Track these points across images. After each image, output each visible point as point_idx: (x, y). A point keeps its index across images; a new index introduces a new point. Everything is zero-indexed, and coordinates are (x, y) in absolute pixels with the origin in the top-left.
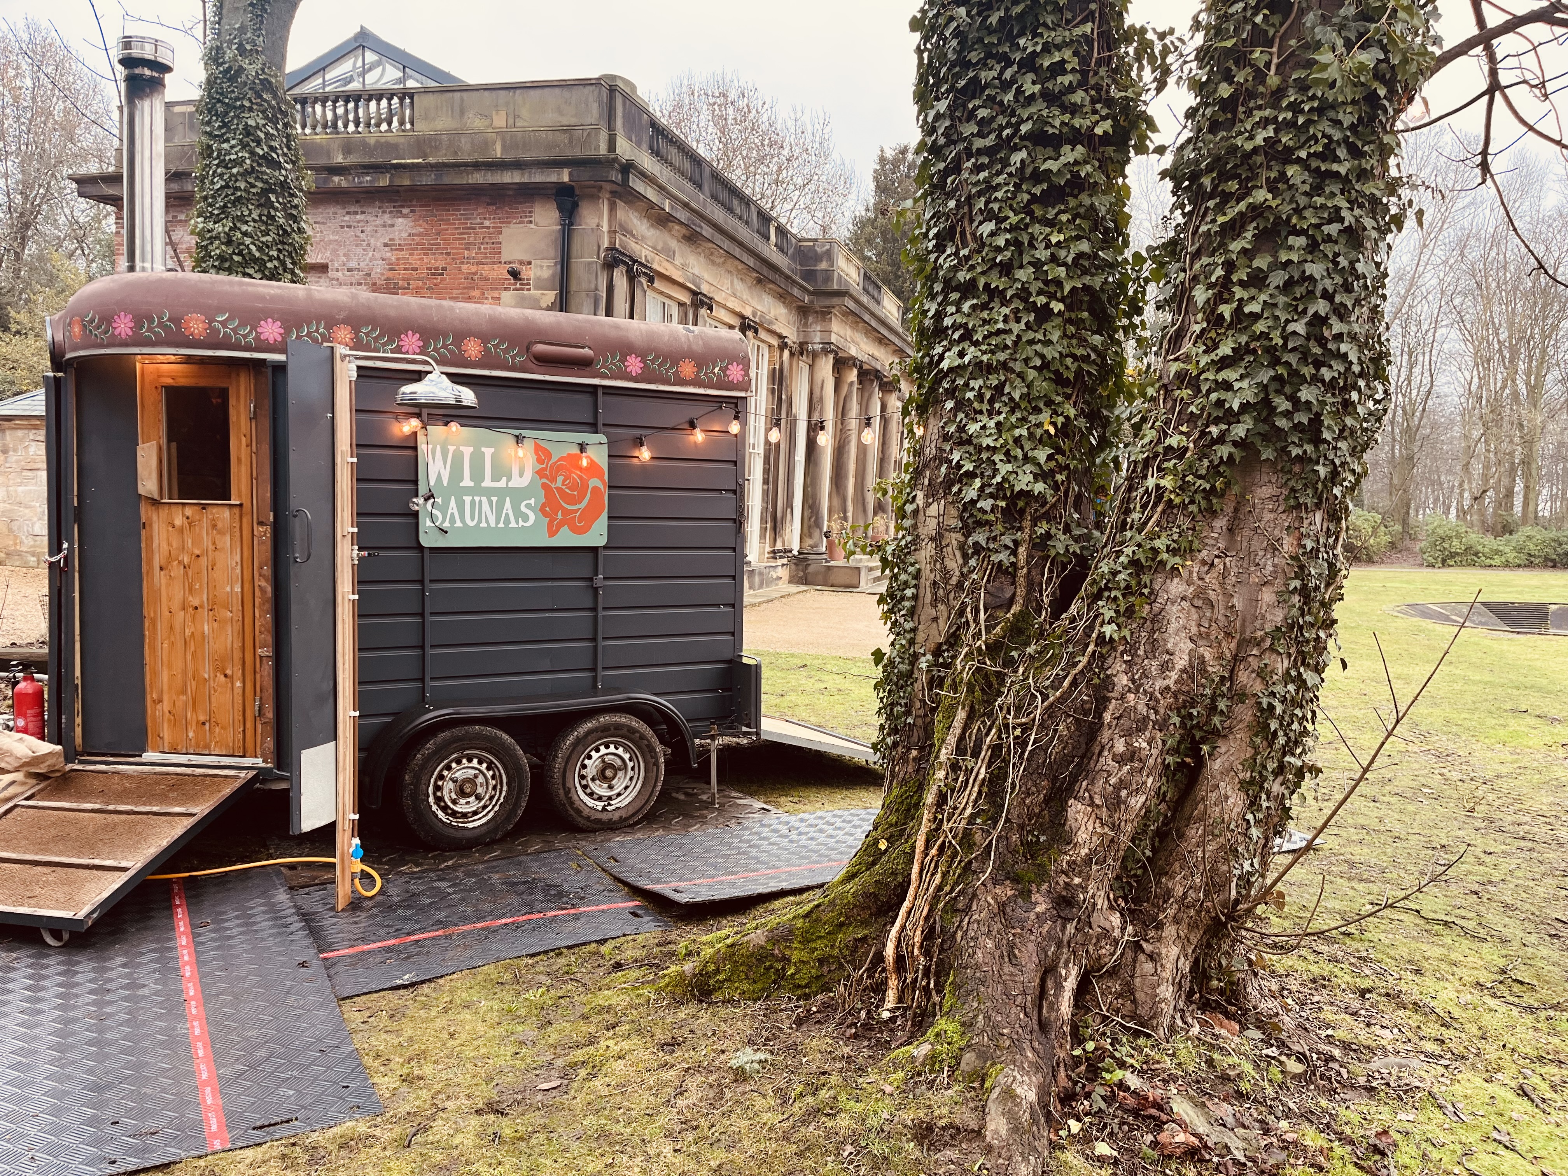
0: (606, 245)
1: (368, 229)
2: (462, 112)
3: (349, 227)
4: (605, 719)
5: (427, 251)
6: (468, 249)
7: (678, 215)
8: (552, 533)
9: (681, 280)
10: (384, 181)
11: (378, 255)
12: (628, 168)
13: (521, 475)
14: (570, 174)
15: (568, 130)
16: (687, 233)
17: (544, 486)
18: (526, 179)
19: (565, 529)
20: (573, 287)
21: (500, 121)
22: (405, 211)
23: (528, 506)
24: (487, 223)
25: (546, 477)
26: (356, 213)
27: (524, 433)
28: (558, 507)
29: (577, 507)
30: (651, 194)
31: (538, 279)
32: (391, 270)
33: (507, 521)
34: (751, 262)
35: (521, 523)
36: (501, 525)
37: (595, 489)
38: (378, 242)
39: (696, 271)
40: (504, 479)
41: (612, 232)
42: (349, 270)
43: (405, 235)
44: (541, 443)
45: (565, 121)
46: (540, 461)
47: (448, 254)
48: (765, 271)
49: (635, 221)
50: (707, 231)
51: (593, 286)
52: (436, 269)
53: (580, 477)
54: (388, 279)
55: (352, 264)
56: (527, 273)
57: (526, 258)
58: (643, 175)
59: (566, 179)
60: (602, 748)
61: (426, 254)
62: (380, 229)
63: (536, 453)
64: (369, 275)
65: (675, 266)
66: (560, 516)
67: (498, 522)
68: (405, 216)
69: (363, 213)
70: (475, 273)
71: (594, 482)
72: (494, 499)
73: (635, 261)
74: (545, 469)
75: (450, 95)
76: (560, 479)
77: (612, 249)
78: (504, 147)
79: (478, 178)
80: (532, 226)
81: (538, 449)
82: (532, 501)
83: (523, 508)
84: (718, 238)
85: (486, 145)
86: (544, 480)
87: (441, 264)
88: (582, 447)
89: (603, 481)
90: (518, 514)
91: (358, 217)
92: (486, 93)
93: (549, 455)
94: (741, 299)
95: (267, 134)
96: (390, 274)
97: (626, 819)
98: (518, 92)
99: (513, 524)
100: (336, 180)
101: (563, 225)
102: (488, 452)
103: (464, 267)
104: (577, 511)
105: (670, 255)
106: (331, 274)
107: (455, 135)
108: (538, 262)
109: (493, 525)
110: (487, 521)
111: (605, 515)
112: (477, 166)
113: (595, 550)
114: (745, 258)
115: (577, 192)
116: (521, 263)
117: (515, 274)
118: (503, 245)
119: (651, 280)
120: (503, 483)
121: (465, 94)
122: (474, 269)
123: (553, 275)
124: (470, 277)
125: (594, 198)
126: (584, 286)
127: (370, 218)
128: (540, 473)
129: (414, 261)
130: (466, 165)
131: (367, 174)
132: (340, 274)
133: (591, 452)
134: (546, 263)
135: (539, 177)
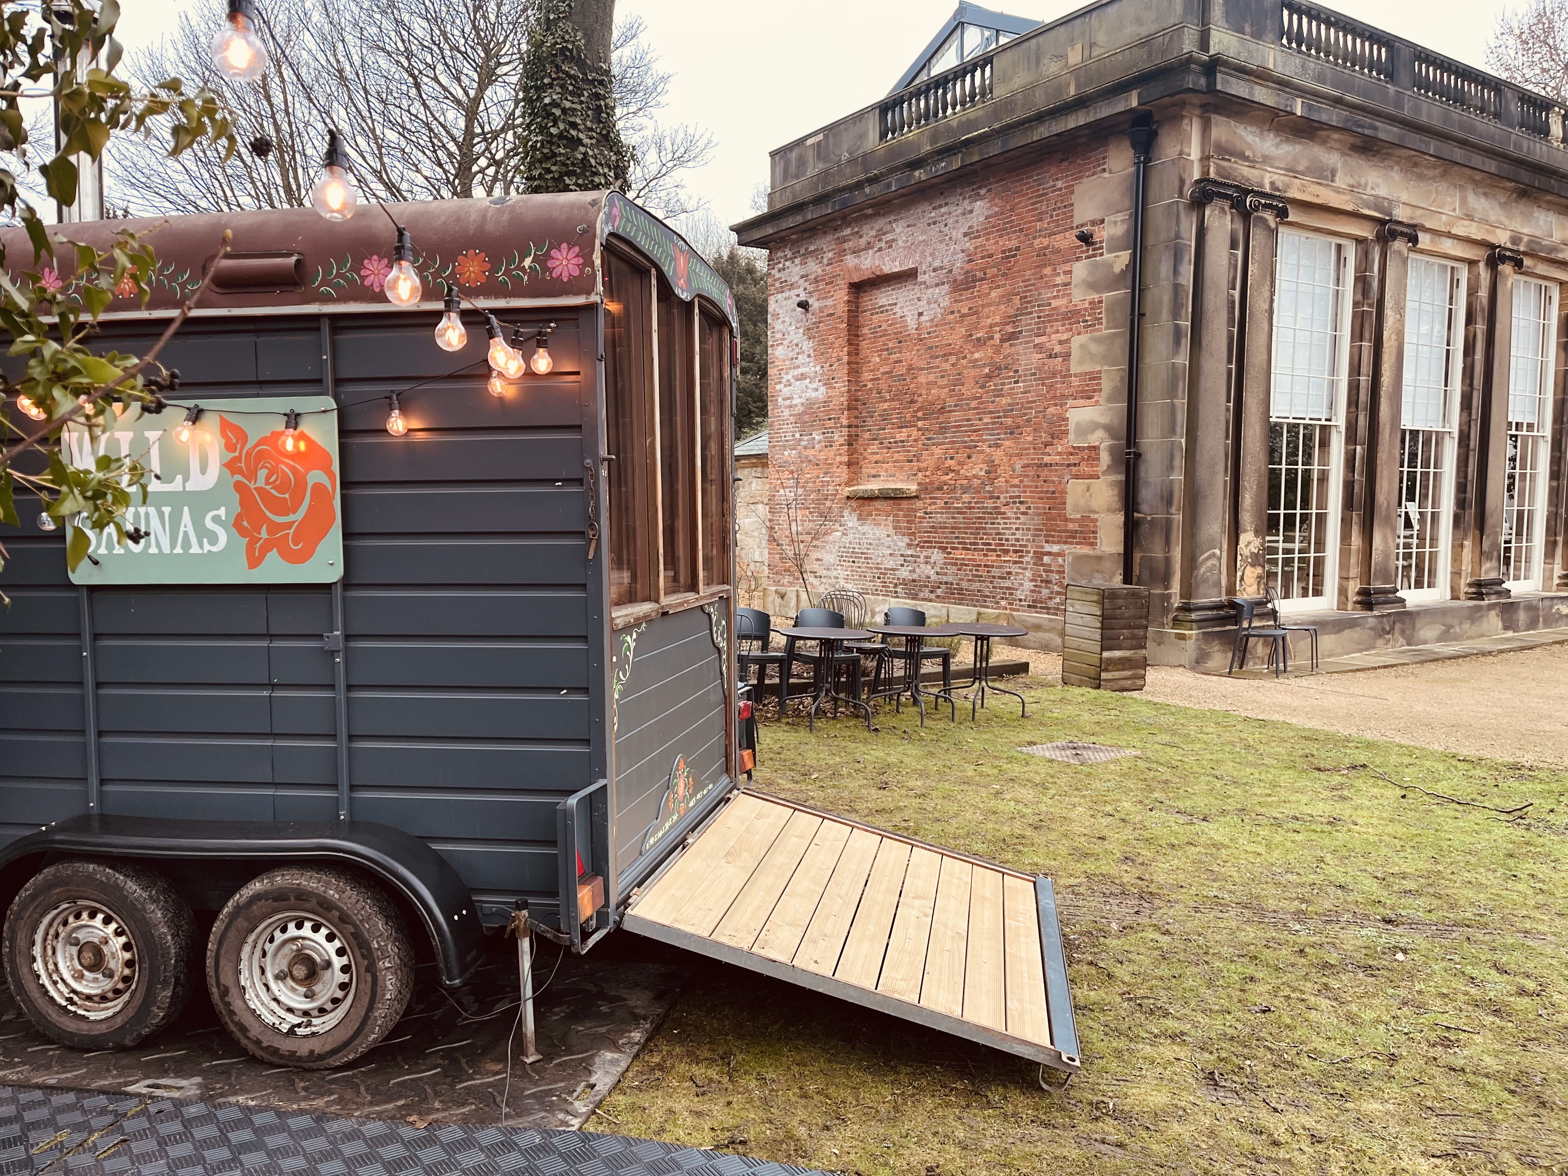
0: (1196, 176)
1: (950, 221)
2: (1038, 62)
3: (935, 223)
4: (282, 879)
5: (1002, 232)
6: (1041, 220)
7: (1324, 118)
8: (254, 562)
9: (1349, 207)
10: (956, 163)
11: (958, 248)
12: (1213, 66)
13: (203, 471)
14: (1140, 96)
15: (1146, 42)
16: (1358, 141)
17: (238, 486)
18: (1091, 119)
19: (273, 556)
20: (1151, 240)
21: (1075, 57)
22: (983, 192)
23: (216, 519)
24: (1059, 184)
25: (239, 471)
26: (941, 206)
27: (203, 403)
28: (259, 520)
29: (291, 518)
30: (1262, 95)
31: (1112, 239)
32: (970, 261)
33: (187, 544)
34: (1492, 166)
35: (207, 547)
36: (178, 550)
37: (318, 488)
38: (957, 234)
39: (1382, 192)
40: (179, 478)
41: (1205, 159)
42: (934, 270)
43: (981, 219)
44: (229, 418)
45: (1144, 31)
46: (230, 447)
47: (1021, 230)
48: (1525, 176)
49: (1250, 138)
50: (1387, 132)
51: (1173, 234)
52: (1010, 250)
53: (294, 470)
54: (967, 272)
55: (937, 264)
56: (1103, 234)
57: (1097, 216)
58: (1242, 71)
59: (1134, 103)
60: (291, 926)
61: (1001, 236)
62: (961, 219)
63: (223, 434)
64: (950, 271)
65: (1337, 191)
66: (264, 534)
67: (173, 545)
68: (982, 198)
69: (947, 204)
70: (1046, 248)
71: (316, 477)
72: (167, 510)
73: (1247, 192)
74: (237, 459)
75: (1027, 44)
76: (262, 474)
77: (1205, 180)
78: (1077, 86)
79: (1043, 131)
80: (1106, 175)
81: (226, 427)
82: (222, 512)
83: (209, 523)
84: (1413, 139)
85: (1061, 89)
86: (238, 477)
87: (1014, 244)
88: (293, 419)
89: (331, 475)
90: (203, 533)
91: (942, 210)
92: (1062, 29)
93: (243, 437)
94: (1485, 222)
95: (564, 111)
96: (968, 267)
97: (321, 1057)
98: (1095, 14)
99: (195, 549)
100: (919, 175)
101: (1137, 164)
102: (153, 435)
103: (1037, 242)
104: (289, 525)
105: (1325, 175)
106: (921, 278)
107: (1029, 90)
108: (1112, 218)
109: (166, 550)
110: (158, 545)
111: (336, 534)
112: (1040, 117)
113: (326, 588)
114: (1477, 160)
115: (1156, 117)
116: (1093, 223)
117: (1086, 239)
118: (1075, 207)
119: (1282, 214)
120: (176, 486)
121: (1041, 39)
122: (1045, 242)
123: (1128, 231)
124: (1042, 253)
125: (1175, 118)
126: (1163, 236)
127: (952, 208)
128: (231, 466)
129: (991, 248)
130: (1029, 120)
131: (942, 160)
132: (927, 276)
133: (306, 427)
134: (1120, 217)
135: (1105, 111)
